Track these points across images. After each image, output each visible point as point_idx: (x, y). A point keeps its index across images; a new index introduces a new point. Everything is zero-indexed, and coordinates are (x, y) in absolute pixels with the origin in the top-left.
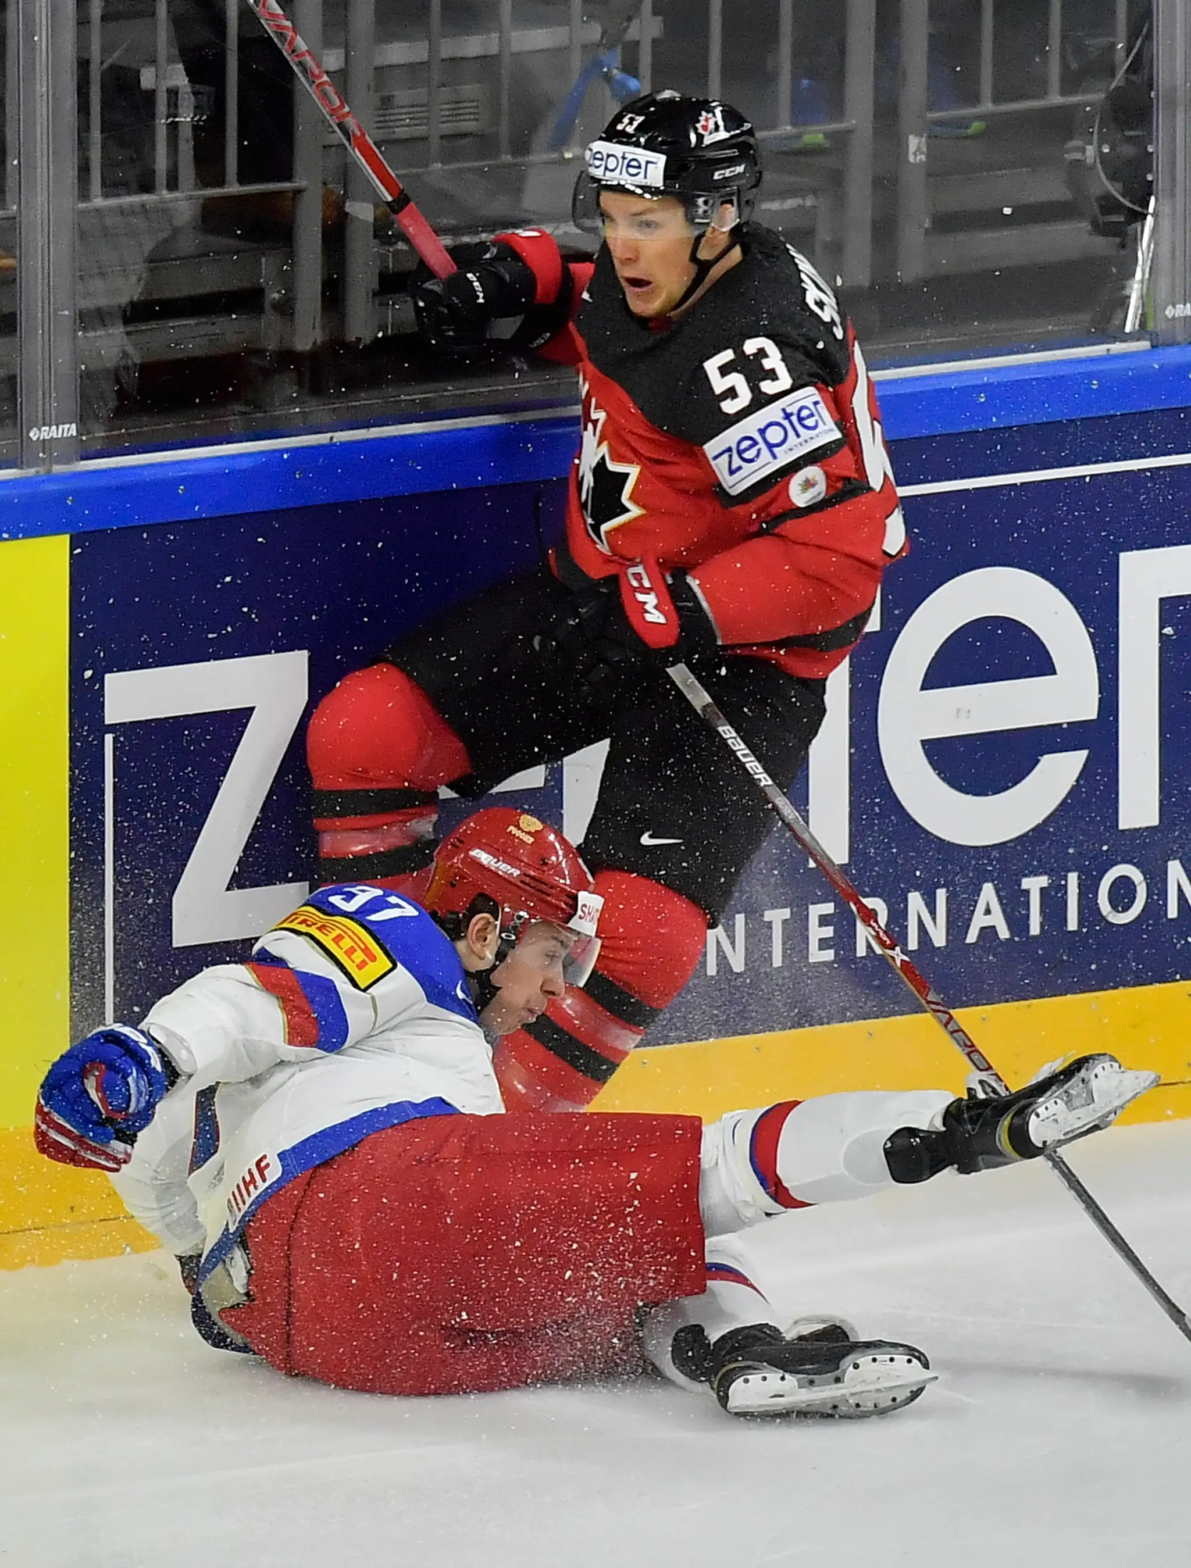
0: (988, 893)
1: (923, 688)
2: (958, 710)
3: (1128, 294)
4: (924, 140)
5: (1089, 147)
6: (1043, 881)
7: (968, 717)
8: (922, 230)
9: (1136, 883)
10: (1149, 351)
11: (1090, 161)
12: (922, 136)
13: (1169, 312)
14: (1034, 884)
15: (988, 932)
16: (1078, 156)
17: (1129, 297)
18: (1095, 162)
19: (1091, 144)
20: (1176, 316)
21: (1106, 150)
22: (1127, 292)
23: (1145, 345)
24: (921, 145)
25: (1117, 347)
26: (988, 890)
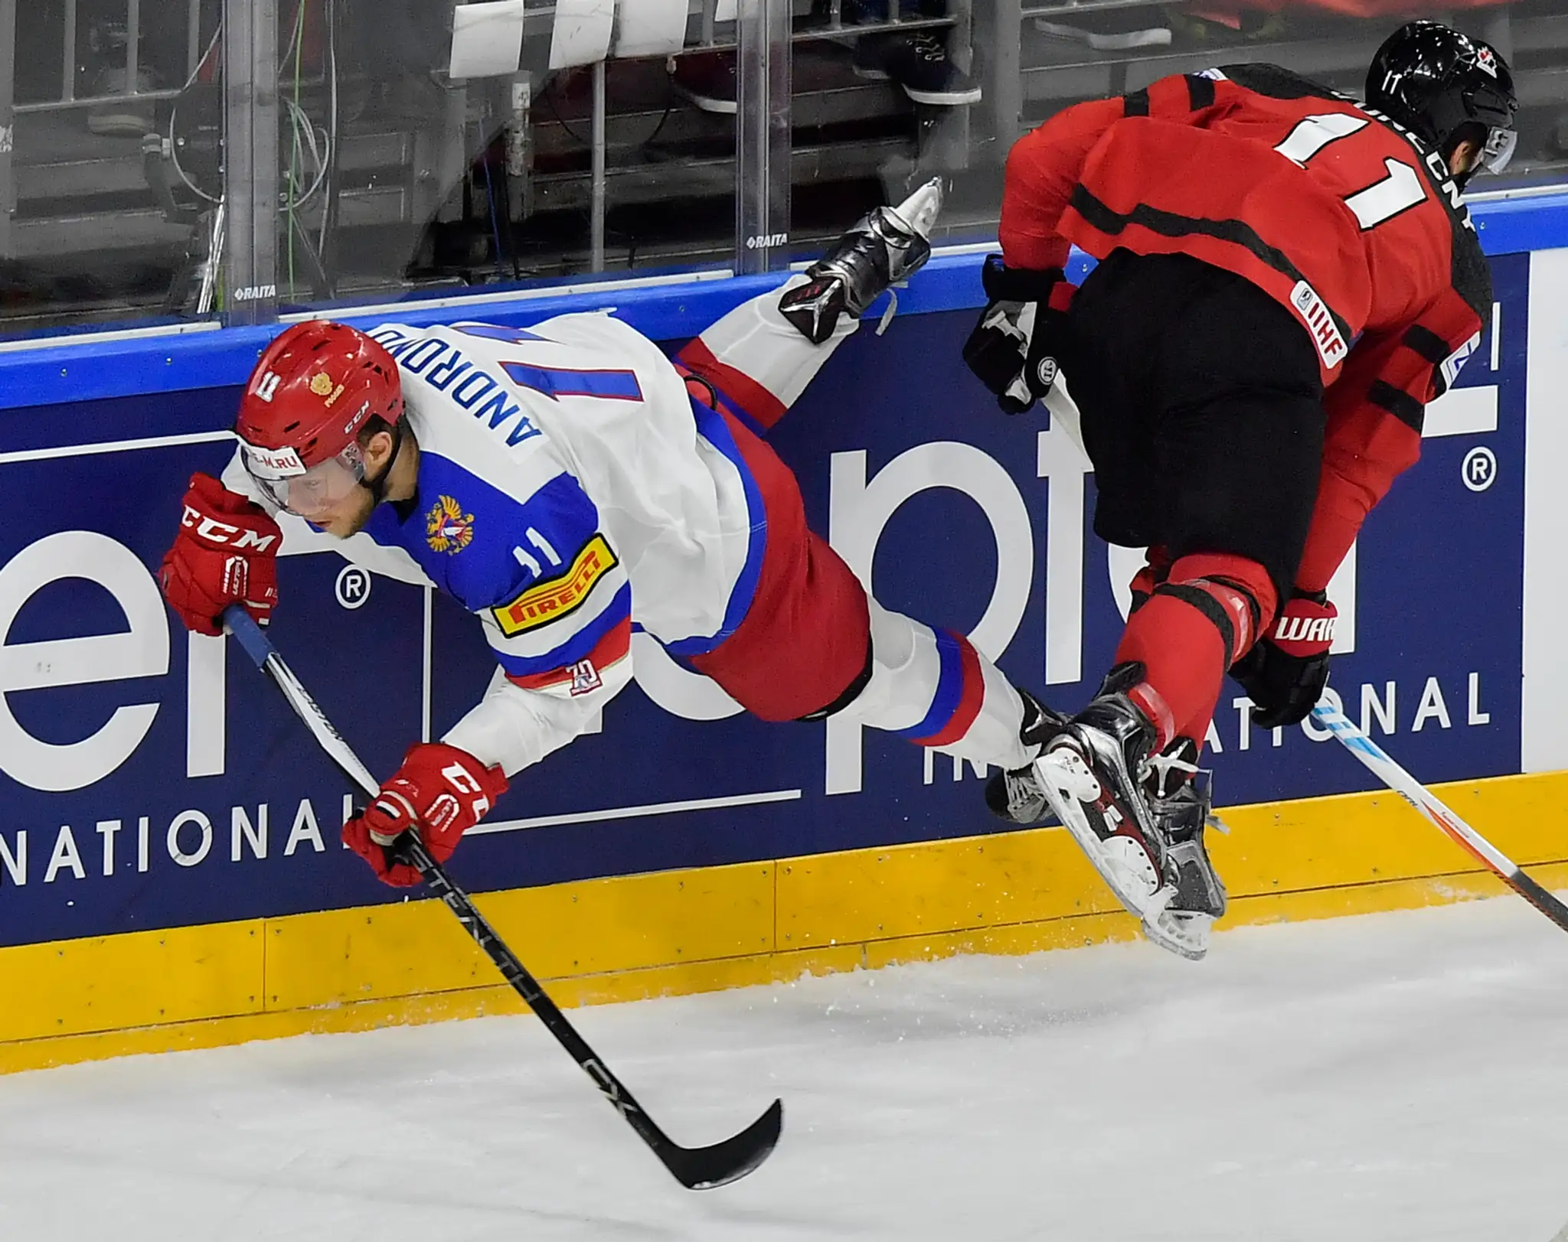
0: (65, 835)
1: (6, 644)
2: (40, 664)
3: (200, 277)
4: (10, 130)
5: (165, 140)
6: (116, 825)
7: (48, 671)
8: (8, 216)
9: (203, 828)
10: (219, 331)
11: (166, 153)
12: (7, 128)
13: (239, 295)
14: (108, 828)
15: (65, 872)
16: (155, 148)
17: (202, 280)
18: (171, 153)
19: (168, 137)
20: (245, 298)
21: (181, 143)
22: (198, 276)
23: (215, 325)
24: (8, 136)
25: (190, 328)
26: (65, 833)
